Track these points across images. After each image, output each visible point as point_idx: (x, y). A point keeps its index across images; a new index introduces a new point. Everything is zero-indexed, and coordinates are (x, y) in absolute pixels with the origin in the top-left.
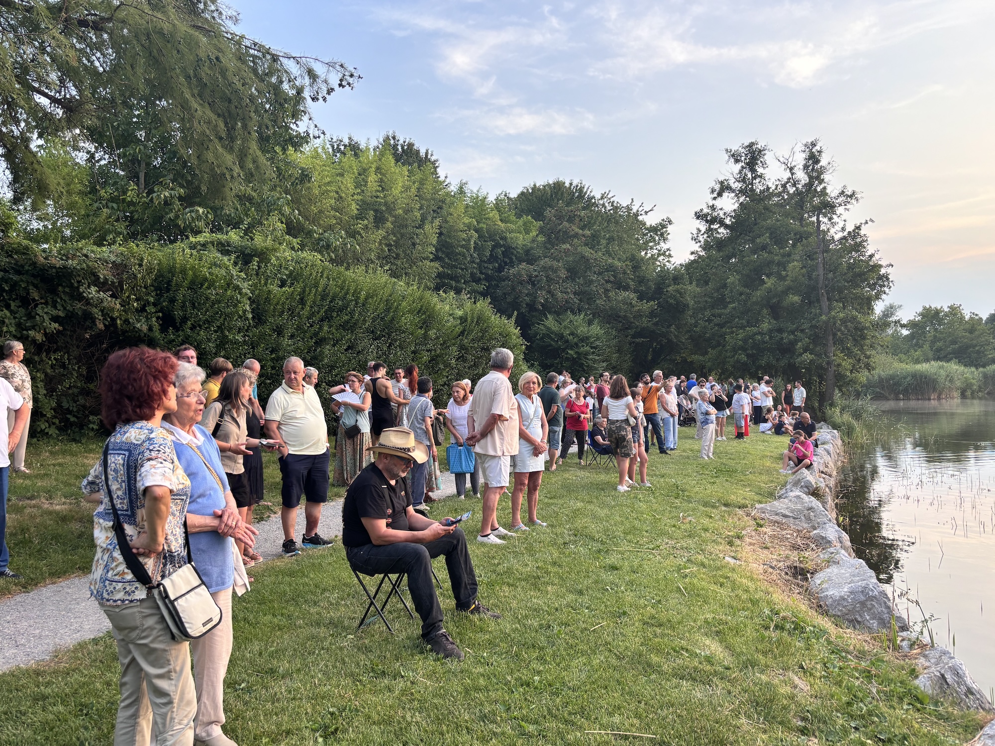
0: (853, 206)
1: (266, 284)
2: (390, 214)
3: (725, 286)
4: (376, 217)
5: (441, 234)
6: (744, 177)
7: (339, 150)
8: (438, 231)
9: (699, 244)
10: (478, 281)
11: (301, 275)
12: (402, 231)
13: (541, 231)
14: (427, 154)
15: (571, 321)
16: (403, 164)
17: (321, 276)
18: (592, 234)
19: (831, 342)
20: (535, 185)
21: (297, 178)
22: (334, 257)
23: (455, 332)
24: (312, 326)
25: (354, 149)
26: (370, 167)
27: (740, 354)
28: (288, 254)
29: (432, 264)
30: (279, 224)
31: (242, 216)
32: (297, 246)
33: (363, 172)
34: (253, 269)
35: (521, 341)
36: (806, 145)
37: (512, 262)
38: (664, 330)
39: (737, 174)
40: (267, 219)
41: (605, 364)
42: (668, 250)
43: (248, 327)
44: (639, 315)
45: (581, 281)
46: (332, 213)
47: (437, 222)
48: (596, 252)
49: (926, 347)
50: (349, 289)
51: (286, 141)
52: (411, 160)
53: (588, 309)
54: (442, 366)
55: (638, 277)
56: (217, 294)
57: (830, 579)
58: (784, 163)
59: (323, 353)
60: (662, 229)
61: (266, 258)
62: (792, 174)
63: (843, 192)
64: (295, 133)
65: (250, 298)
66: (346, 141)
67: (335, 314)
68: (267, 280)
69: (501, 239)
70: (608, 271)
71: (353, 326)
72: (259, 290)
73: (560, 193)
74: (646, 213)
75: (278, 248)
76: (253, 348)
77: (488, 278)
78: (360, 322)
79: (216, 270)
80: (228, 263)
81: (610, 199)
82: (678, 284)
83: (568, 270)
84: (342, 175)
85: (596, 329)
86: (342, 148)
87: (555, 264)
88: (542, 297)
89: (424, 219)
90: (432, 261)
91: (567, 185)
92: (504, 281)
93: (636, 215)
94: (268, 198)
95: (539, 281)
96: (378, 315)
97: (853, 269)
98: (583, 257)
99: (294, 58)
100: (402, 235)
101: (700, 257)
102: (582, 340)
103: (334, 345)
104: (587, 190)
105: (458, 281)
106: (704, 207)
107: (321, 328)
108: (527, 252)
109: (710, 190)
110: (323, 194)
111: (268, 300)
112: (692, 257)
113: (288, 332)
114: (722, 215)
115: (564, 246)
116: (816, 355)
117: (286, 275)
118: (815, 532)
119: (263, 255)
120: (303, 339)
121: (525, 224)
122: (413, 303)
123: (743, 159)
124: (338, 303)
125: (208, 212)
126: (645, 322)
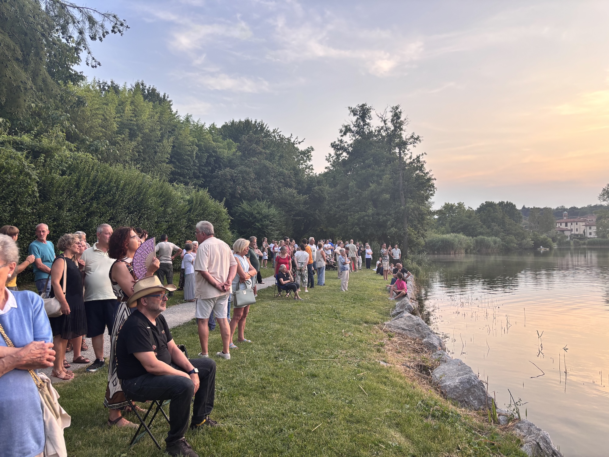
0: (418, 144)
1: (50, 173)
2: (140, 131)
3: (347, 187)
4: (130, 133)
5: (174, 146)
6: (359, 124)
7: (104, 89)
8: (172, 144)
9: (330, 163)
10: (198, 178)
11: (78, 168)
12: (148, 143)
13: (239, 149)
14: (164, 96)
15: (258, 205)
16: (149, 101)
17: (92, 169)
18: (270, 152)
19: (406, 221)
20: (233, 121)
21: (74, 103)
22: (100, 157)
23: (185, 210)
24: (84, 203)
25: (115, 88)
26: (127, 101)
27: (356, 228)
28: (67, 153)
29: (168, 165)
30: (61, 133)
31: (33, 126)
32: (73, 149)
33: (122, 103)
34: (41, 162)
35: (227, 217)
36: (393, 108)
37: (220, 166)
38: (312, 212)
39: (355, 122)
40: (52, 129)
41: (278, 232)
42: (311, 165)
43: (36, 202)
44: (298, 203)
45: (264, 181)
46: (100, 129)
47: (171, 139)
48: (273, 164)
49: (447, 225)
50: (112, 179)
51: (67, 77)
52: (154, 100)
53: (268, 198)
54: (175, 232)
55: (297, 180)
56: (12, 178)
57: (444, 374)
58: (381, 117)
59: (93, 222)
60: (308, 153)
61: (51, 155)
62: (385, 124)
63: (412, 137)
64: (73, 73)
65: (37, 182)
66: (109, 84)
67: (101, 196)
68: (51, 170)
69: (214, 152)
70: (280, 176)
71: (114, 204)
72: (45, 176)
73: (249, 127)
74: (299, 143)
75: (61, 149)
76: (39, 217)
77: (204, 176)
78: (120, 201)
79: (11, 161)
80: (21, 157)
81: (278, 133)
82: (320, 186)
83: (256, 174)
84: (107, 104)
85: (273, 211)
86: (107, 88)
87: (248, 169)
88: (239, 189)
89: (162, 136)
90: (167, 163)
91: (253, 122)
92: (215, 178)
93: (293, 144)
94: (52, 115)
95: (237, 180)
96: (132, 197)
97: (418, 180)
98: (265, 166)
99: (78, 8)
100: (148, 146)
101: (330, 170)
102: (264, 217)
103: (100, 217)
104: (266, 126)
105: (185, 177)
106: (336, 140)
107: (91, 205)
108: (230, 161)
109: (339, 131)
110: (93, 116)
111: (52, 184)
112: (326, 170)
113: (66, 208)
114: (346, 146)
115: (253, 159)
116: (398, 229)
117: (66, 167)
118: (424, 340)
119: (49, 153)
120: (78, 212)
121: (228, 144)
122: (157, 189)
123: (358, 113)
124: (104, 188)
125: (7, 121)
126: (302, 207)
